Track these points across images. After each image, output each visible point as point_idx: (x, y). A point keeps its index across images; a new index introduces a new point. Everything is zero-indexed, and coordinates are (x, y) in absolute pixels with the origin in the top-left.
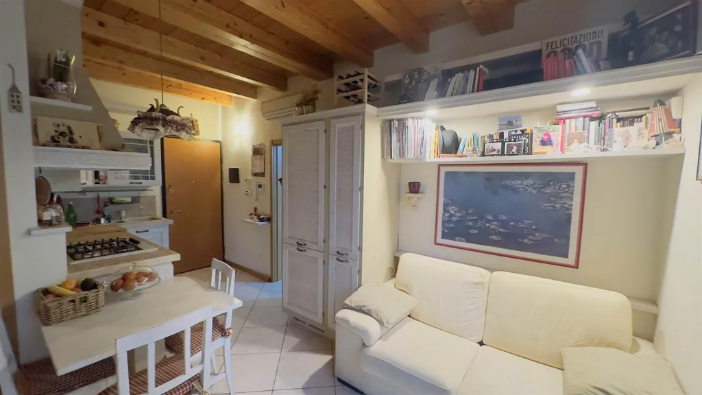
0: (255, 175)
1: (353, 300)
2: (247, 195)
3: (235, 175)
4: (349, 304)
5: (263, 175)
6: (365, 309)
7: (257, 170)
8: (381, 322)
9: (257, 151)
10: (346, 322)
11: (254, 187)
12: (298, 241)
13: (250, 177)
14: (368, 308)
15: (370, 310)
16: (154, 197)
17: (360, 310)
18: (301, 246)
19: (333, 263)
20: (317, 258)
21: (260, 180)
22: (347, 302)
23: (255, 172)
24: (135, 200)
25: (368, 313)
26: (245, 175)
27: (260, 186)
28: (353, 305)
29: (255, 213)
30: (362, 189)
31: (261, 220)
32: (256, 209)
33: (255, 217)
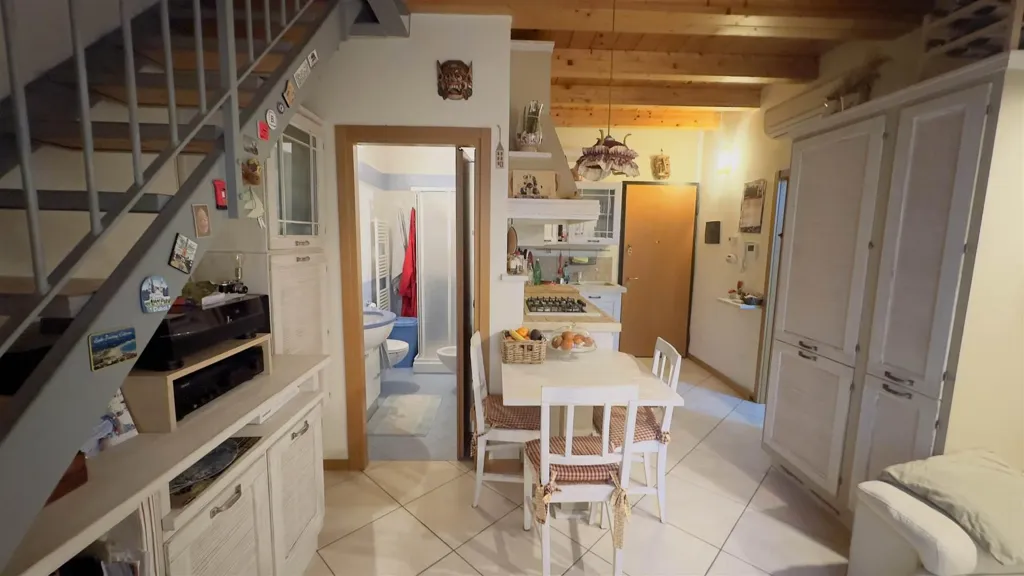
0: (745, 230)
1: (912, 471)
2: (728, 261)
3: (714, 232)
4: (896, 475)
5: (757, 230)
6: (937, 499)
7: (750, 222)
8: (983, 545)
9: (752, 193)
10: (883, 507)
11: (741, 248)
12: (802, 340)
13: (737, 234)
14: (947, 500)
15: (951, 506)
16: (611, 259)
17: (925, 496)
18: (806, 349)
20: (838, 377)
21: (752, 238)
22: (893, 470)
23: (744, 226)
25: (948, 511)
26: (729, 231)
27: (751, 248)
28: (906, 481)
29: (739, 290)
30: (971, 249)
31: (747, 302)
32: (740, 284)
33: (738, 296)
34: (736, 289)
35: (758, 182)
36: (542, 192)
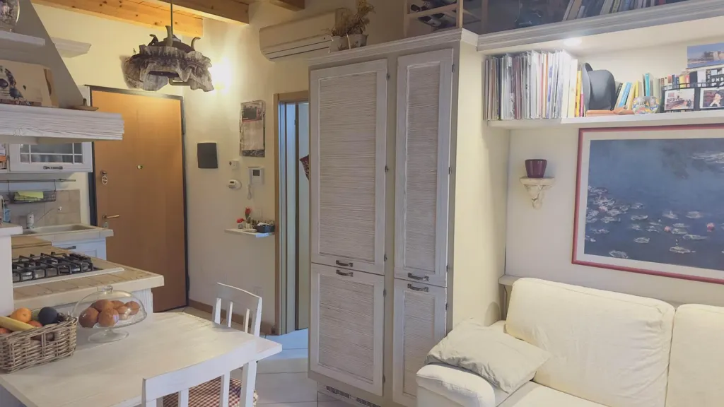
0: (247, 153)
1: (443, 349)
2: (232, 187)
3: (208, 155)
4: (437, 355)
5: (261, 153)
6: (466, 363)
7: (253, 145)
8: (496, 385)
9: (250, 114)
10: (439, 383)
11: (245, 175)
12: (338, 258)
13: (238, 158)
14: (471, 362)
15: (475, 365)
16: (77, 192)
17: (457, 365)
18: (343, 267)
19: (400, 292)
20: (373, 286)
21: (255, 162)
22: (434, 352)
23: (246, 149)
24: (49, 197)
25: (473, 370)
26: (229, 153)
27: (256, 173)
28: (445, 358)
29: (247, 217)
30: (452, 170)
31: (260, 230)
32: (248, 212)
33: (248, 225)
34: (245, 218)
35: (257, 102)
36: (27, 95)
